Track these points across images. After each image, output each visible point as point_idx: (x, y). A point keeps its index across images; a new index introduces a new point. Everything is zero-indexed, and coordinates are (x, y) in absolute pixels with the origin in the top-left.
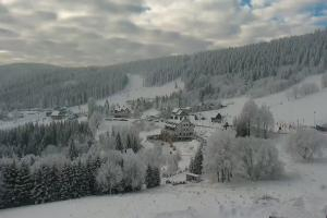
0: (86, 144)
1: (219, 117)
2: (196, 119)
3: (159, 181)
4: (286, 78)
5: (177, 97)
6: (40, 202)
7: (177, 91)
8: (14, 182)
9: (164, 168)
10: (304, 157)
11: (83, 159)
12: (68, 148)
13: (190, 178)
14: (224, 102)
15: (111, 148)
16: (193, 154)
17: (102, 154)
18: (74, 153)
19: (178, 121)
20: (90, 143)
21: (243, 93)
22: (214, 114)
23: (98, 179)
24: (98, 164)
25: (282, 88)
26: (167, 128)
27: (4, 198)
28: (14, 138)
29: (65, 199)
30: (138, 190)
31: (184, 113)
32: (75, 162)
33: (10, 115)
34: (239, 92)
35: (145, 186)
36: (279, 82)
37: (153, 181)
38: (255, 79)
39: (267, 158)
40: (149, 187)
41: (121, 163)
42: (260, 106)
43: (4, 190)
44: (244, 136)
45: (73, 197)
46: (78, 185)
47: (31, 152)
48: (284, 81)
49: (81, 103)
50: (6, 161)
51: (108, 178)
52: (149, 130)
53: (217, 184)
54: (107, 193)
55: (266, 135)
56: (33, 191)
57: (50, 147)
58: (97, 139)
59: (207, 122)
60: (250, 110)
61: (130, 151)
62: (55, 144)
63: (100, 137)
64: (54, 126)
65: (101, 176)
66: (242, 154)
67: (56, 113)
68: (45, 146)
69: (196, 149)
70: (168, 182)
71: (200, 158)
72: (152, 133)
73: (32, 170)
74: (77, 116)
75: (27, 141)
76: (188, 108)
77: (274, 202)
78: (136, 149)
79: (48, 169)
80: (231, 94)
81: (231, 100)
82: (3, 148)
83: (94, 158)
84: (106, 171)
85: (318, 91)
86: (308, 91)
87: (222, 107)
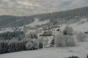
1: (59, 30)
2: (53, 30)
3: (42, 47)
4: (77, 19)
6: (11, 52)
7: (47, 23)
8: (4, 47)
9: (44, 43)
10: (82, 40)
11: (22, 41)
12: (18, 38)
13: (51, 46)
15: (30, 38)
17: (27, 39)
18: (20, 39)
19: (48, 31)
20: (24, 37)
21: (65, 23)
22: (57, 29)
24: (26, 42)
25: (76, 22)
26: (45, 32)
27: (1, 51)
28: (4, 35)
29: (17, 51)
30: (37, 49)
31: (49, 29)
32: (20, 42)
34: (64, 23)
35: (39, 48)
36: (75, 20)
38: (68, 19)
39: (71, 40)
41: (32, 42)
42: (70, 27)
43: (1, 49)
44: (65, 35)
45: (19, 51)
46: (21, 48)
47: (8, 39)
49: (22, 26)
50: (1, 41)
51: (29, 46)
52: (40, 33)
53: (58, 48)
54: (28, 50)
55: (71, 34)
56: (9, 49)
57: (13, 38)
59: (56, 31)
60: (67, 28)
62: (15, 37)
63: (27, 35)
64: (14, 32)
66: (65, 39)
67: (15, 29)
69: (52, 38)
70: (45, 47)
71: (53, 40)
72: (40, 34)
73: (9, 44)
74: (20, 29)
75: (7, 36)
76: (50, 27)
77: (73, 52)
78: (36, 38)
79: (13, 44)
81: (62, 25)
82: (1, 38)
83: (25, 40)
84: (28, 44)
85: (85, 22)
86: (83, 23)
87: (60, 27)
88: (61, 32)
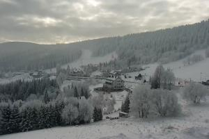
0: (55, 94)
1: (140, 76)
2: (125, 77)
3: (101, 117)
4: (183, 51)
5: (113, 63)
6: (25, 131)
7: (113, 59)
8: (9, 118)
9: (105, 109)
10: (195, 102)
11: (53, 103)
12: (43, 96)
13: (121, 115)
14: (143, 67)
15: (71, 96)
16: (124, 100)
17: (65, 99)
18: (47, 100)
19: (114, 79)
20: (58, 93)
21: (156, 61)
22: (137, 74)
23: (63, 115)
24: (62, 106)
25: (181, 57)
26: (107, 83)
27: (2, 128)
28: (9, 90)
29: (41, 128)
30: (88, 122)
31: (118, 74)
32: (48, 105)
33: (7, 75)
34: (153, 60)
35: (92, 120)
36: (178, 54)
37: (98, 117)
38: (163, 52)
39: (171, 102)
40: (95, 121)
41: (78, 105)
42: (166, 69)
43: (3, 122)
44: (156, 88)
45: (46, 127)
46: (50, 120)
47: (19, 99)
48: (182, 53)
49: (52, 67)
50: (4, 104)
51: (69, 115)
52: (95, 85)
53: (139, 119)
54: (68, 125)
55: (170, 87)
56: (21, 124)
57: (32, 95)
58: (62, 90)
59: (132, 80)
60: (159, 72)
61: (83, 97)
62: (35, 93)
63: (64, 89)
64: (35, 82)
65: (64, 114)
66: (155, 99)
67: (35, 74)
68: (29, 95)
69: (125, 97)
70: (108, 118)
71: (128, 102)
72: (97, 87)
73: (20, 110)
74: (49, 76)
75: (17, 91)
76: (120, 71)
77: (175, 130)
78: (87, 97)
79: (31, 109)
80: (148, 62)
81: (148, 65)
82: (2, 96)
83: (60, 102)
84: (68, 111)
85: (203, 59)
86: (197, 59)
87: (142, 69)
88: (145, 81)
